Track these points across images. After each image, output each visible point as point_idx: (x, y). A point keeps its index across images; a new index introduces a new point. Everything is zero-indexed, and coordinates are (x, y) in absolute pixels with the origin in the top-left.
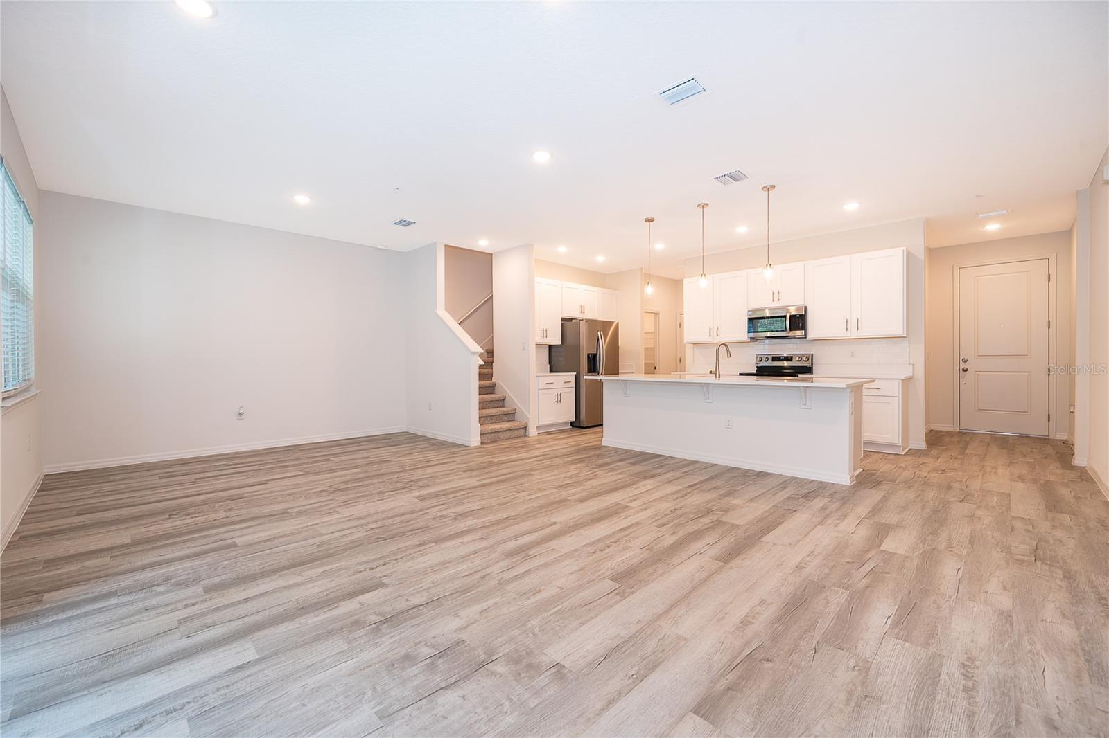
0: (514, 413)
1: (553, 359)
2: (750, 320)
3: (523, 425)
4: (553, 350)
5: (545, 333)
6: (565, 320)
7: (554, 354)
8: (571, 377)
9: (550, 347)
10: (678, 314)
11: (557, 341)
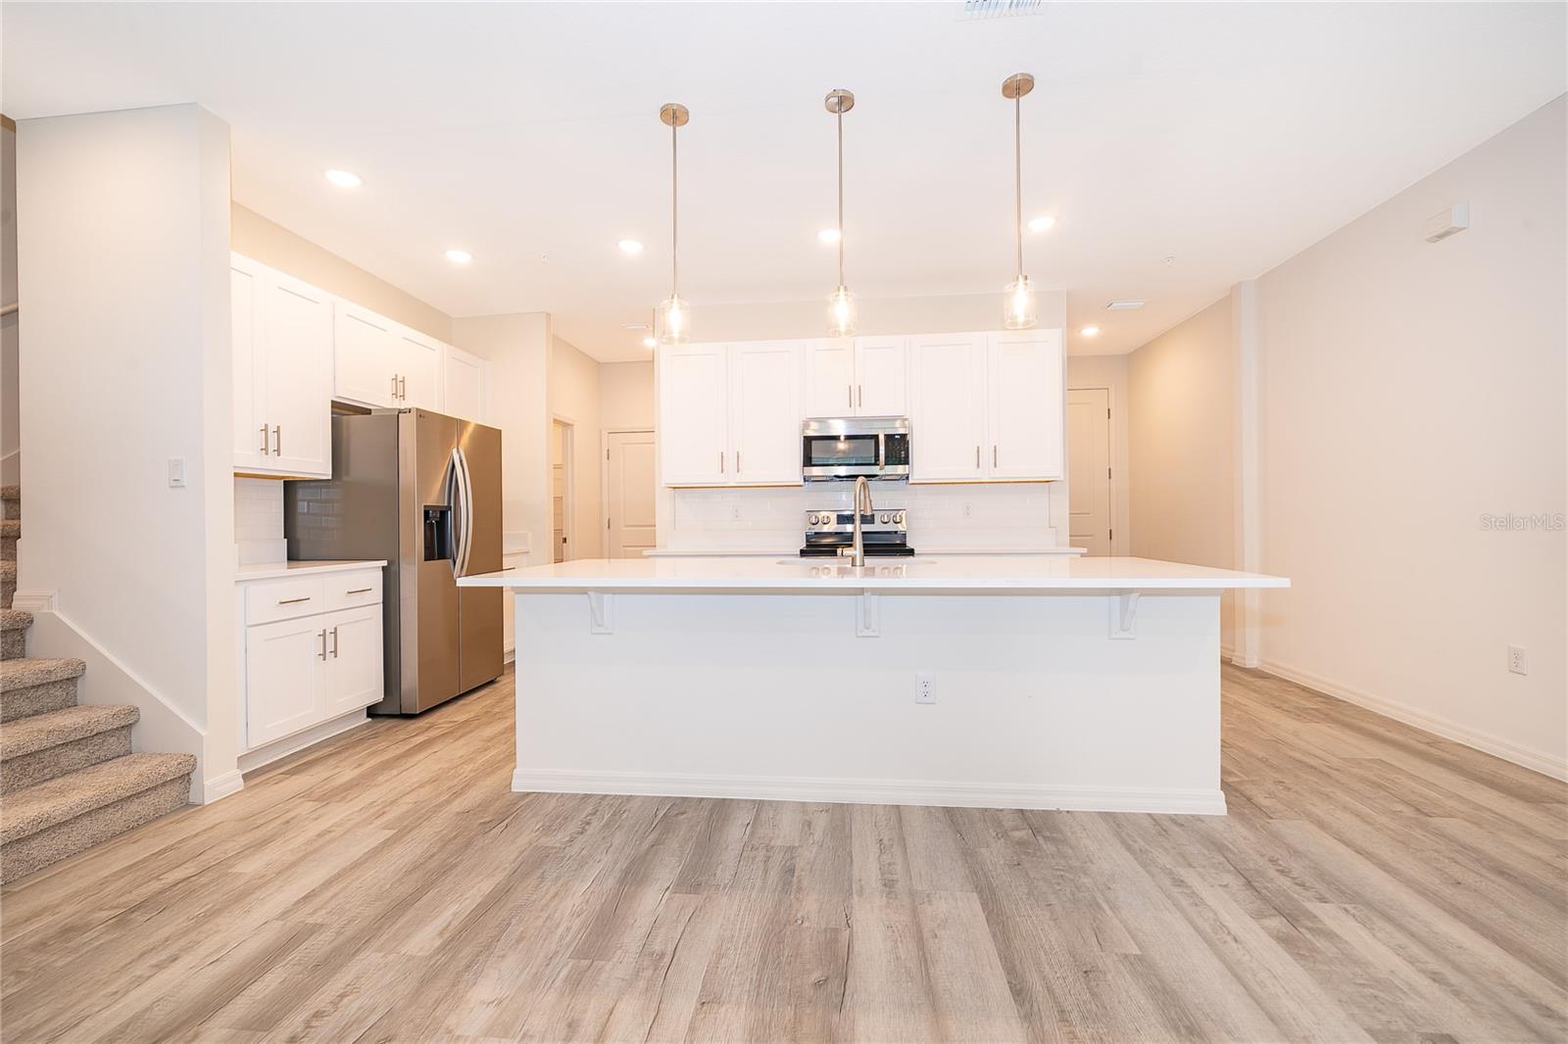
0: (129, 727)
1: (301, 522)
2: (808, 441)
3: (170, 769)
4: (301, 494)
5: (272, 439)
6: (342, 411)
7: (302, 507)
8: (368, 575)
9: (290, 487)
10: (605, 433)
11: (320, 466)
